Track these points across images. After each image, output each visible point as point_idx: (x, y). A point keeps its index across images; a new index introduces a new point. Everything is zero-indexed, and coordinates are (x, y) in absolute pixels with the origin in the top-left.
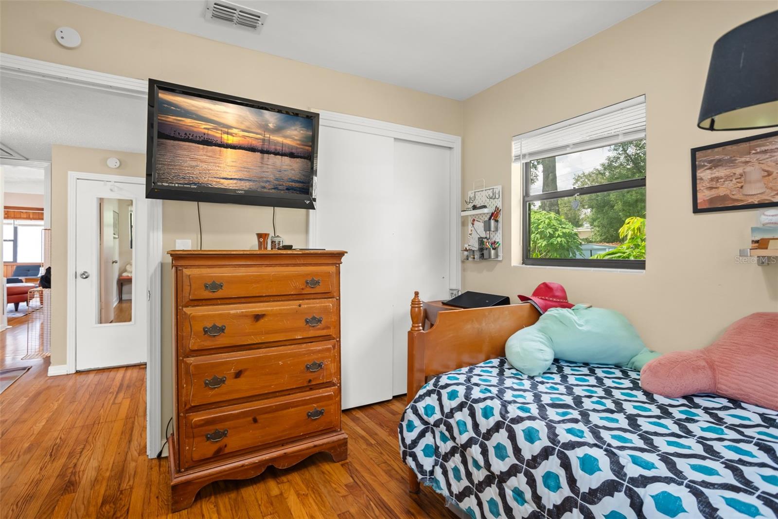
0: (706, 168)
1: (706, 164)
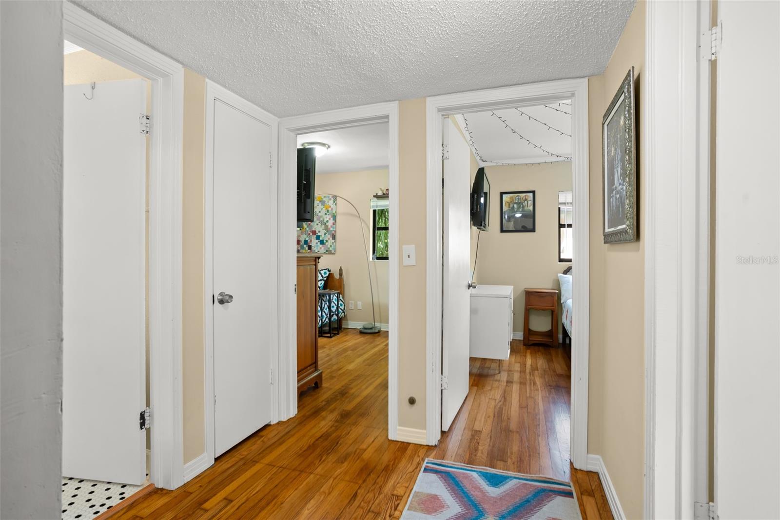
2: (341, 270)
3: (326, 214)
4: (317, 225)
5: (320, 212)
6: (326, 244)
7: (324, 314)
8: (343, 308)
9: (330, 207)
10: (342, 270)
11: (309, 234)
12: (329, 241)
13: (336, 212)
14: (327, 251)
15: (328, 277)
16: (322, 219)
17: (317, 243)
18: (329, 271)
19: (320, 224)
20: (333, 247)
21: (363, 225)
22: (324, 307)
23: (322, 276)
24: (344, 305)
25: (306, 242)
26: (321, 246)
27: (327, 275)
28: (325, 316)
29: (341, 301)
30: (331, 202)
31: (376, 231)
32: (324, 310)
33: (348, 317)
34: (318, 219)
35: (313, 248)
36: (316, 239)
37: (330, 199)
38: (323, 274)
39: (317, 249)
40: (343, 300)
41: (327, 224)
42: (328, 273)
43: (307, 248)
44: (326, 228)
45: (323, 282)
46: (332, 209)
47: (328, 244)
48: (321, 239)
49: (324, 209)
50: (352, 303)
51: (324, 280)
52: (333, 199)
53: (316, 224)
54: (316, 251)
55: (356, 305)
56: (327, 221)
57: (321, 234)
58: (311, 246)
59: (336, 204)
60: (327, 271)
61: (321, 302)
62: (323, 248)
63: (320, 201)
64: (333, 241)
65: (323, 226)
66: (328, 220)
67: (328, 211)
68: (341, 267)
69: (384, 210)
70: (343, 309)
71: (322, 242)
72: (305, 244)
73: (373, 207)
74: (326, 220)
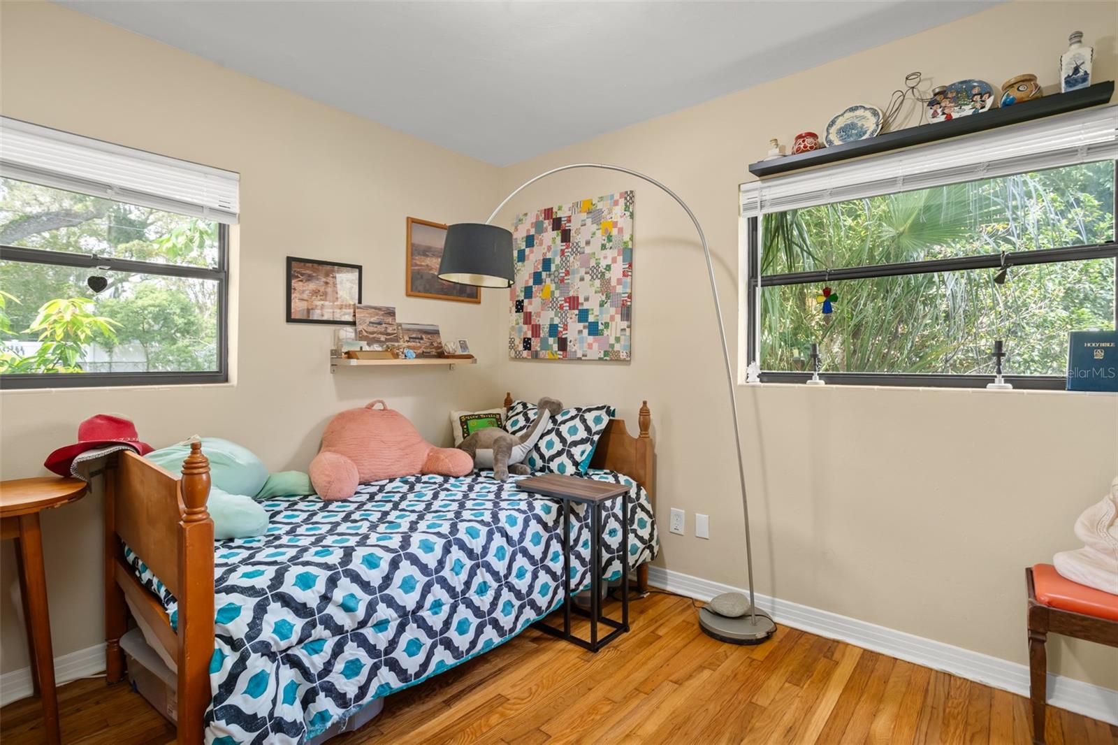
0: (299, 279)
1: (299, 275)
2: (644, 412)
3: (604, 247)
4: (582, 279)
5: (588, 243)
6: (606, 333)
7: (574, 563)
8: (645, 533)
9: (615, 224)
10: (648, 412)
11: (561, 307)
12: (612, 325)
13: (631, 239)
14: (606, 353)
15: (605, 433)
16: (593, 263)
17: (580, 332)
18: (610, 413)
19: (588, 277)
20: (622, 342)
21: (717, 270)
22: (577, 541)
23: (588, 429)
24: (653, 524)
25: (553, 329)
26: (591, 339)
27: (603, 426)
28: (581, 569)
29: (643, 509)
30: (619, 209)
31: (759, 290)
32: (579, 548)
33: (668, 558)
34: (585, 264)
35: (571, 347)
36: (580, 321)
37: (616, 203)
38: (591, 423)
39: (581, 348)
40: (649, 507)
41: (607, 275)
42: (606, 419)
43: (555, 347)
44: (606, 289)
45: (588, 448)
46: (621, 230)
47: (611, 334)
48: (591, 319)
49: (599, 234)
50: (678, 515)
51: (592, 443)
52: (622, 201)
53: (578, 277)
54: (579, 355)
55: (691, 523)
56: (608, 268)
57: (592, 305)
58: (566, 339)
59: (632, 216)
60: (603, 413)
61: (567, 522)
62: (595, 346)
63: (589, 213)
64: (625, 324)
65: (597, 283)
66: (609, 262)
67: (609, 238)
68: (645, 403)
69: (784, 214)
70: (647, 537)
71: (594, 330)
72: (550, 336)
73: (748, 207)
74: (603, 264)
